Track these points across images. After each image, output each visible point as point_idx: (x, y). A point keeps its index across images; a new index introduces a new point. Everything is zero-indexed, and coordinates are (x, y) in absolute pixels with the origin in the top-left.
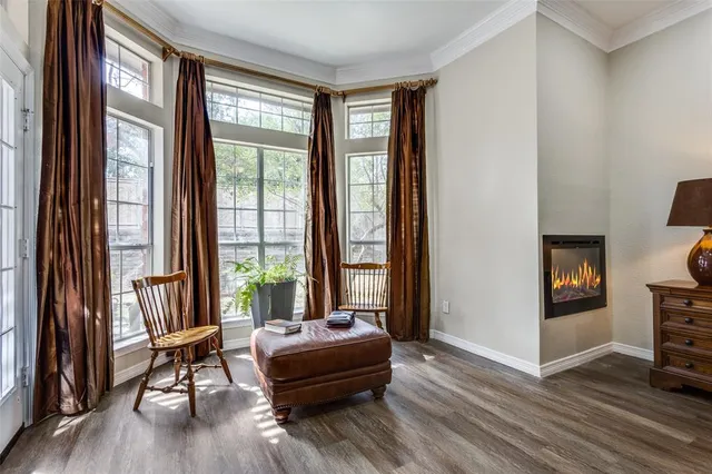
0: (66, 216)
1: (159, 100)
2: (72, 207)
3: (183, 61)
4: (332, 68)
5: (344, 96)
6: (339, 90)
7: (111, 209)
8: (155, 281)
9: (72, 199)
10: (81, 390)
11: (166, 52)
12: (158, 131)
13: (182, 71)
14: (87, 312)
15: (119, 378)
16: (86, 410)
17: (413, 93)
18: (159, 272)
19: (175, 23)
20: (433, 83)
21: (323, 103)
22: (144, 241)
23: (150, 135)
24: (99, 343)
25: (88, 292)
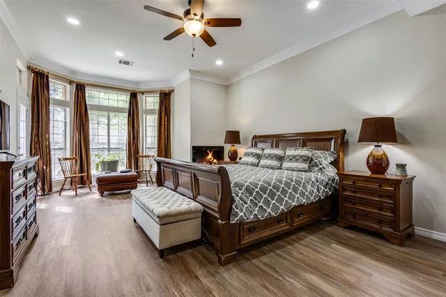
0: (38, 140)
1: (68, 99)
2: (40, 137)
3: (77, 85)
4: (138, 83)
5: (143, 93)
6: (141, 91)
7: (51, 136)
8: (66, 159)
9: (40, 135)
10: (43, 189)
11: (71, 82)
12: (68, 110)
13: (77, 89)
14: (45, 167)
15: (54, 189)
16: (45, 195)
17: (166, 94)
18: (68, 156)
19: (74, 72)
20: (173, 91)
21: (134, 96)
22: (63, 147)
23: (65, 111)
24: (48, 176)
25: (45, 161)
